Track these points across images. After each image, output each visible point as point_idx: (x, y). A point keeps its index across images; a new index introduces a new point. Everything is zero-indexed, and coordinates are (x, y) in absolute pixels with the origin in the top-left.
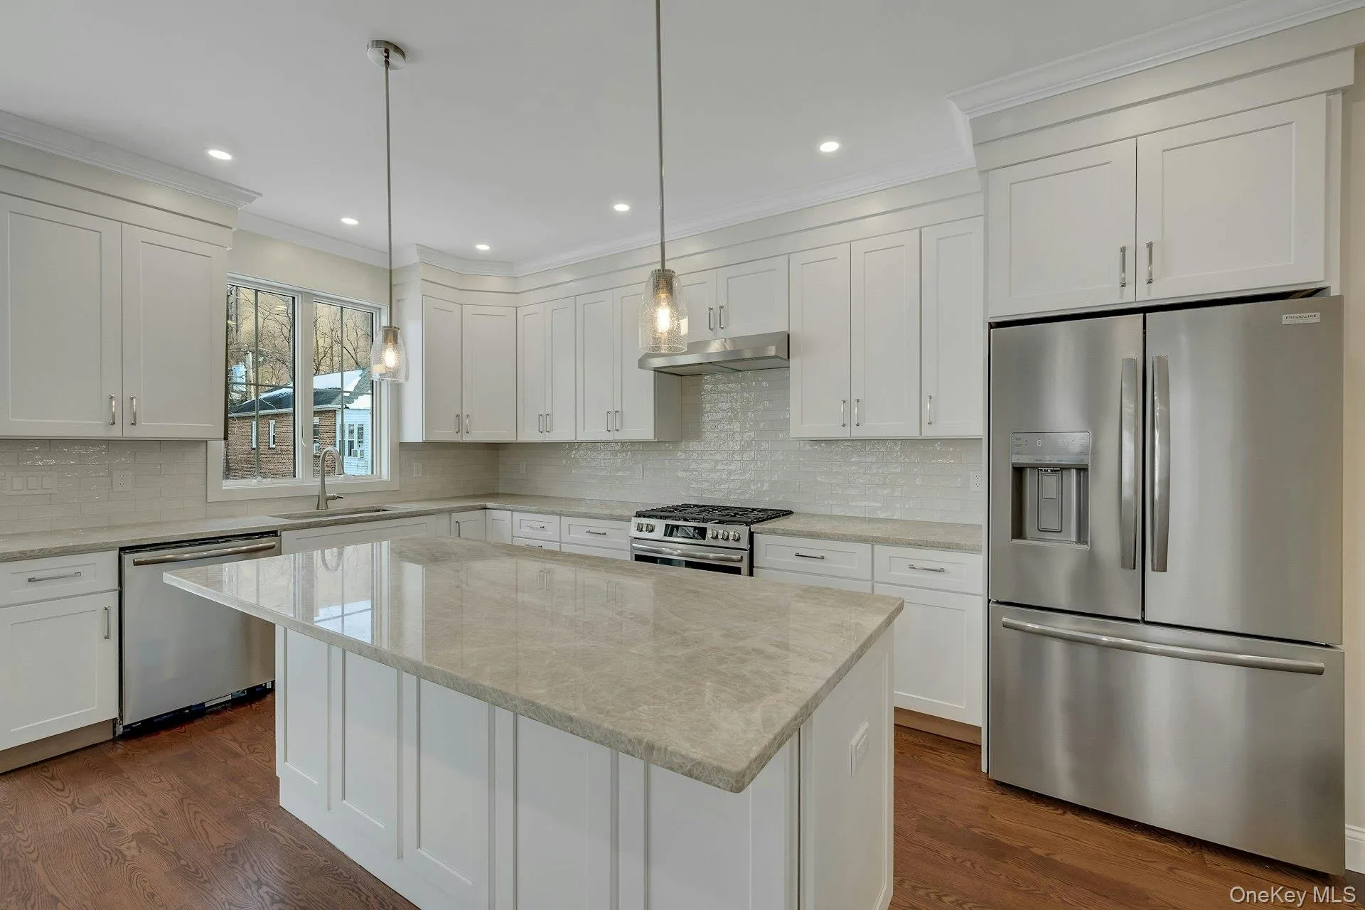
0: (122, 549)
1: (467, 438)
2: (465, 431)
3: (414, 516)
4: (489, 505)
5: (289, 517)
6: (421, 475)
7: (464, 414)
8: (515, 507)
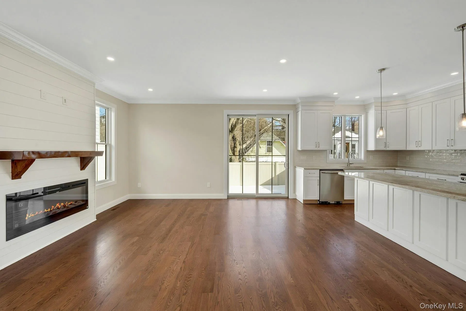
0: (320, 170)
1: (388, 149)
2: (387, 146)
3: (372, 169)
4: (396, 168)
5: (344, 167)
6: (372, 159)
7: (387, 142)
8: (406, 169)
